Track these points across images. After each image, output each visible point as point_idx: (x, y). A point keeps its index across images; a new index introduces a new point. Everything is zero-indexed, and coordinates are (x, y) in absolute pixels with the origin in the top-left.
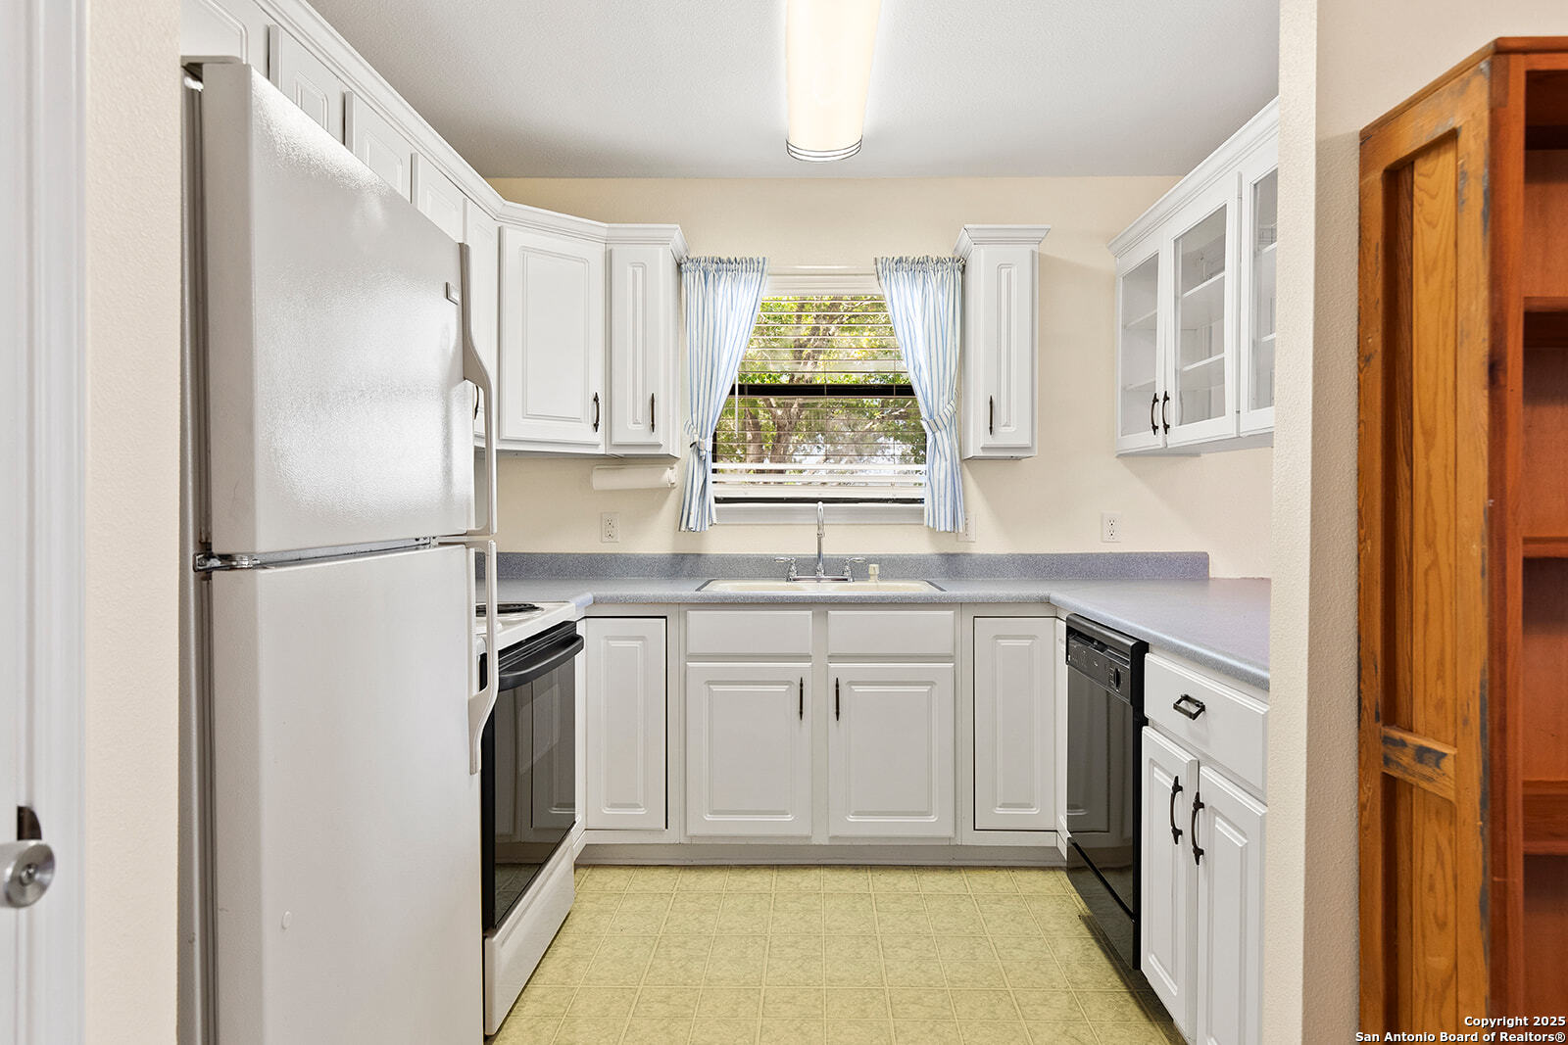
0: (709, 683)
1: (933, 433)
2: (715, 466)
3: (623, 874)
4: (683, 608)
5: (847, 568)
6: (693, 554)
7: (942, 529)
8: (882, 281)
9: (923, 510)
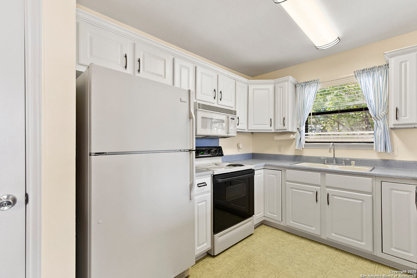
0: (292, 188)
1: (376, 121)
2: (307, 134)
3: (271, 229)
4: (285, 169)
5: (343, 162)
6: (300, 156)
7: (379, 151)
8: (357, 77)
9: (373, 145)
